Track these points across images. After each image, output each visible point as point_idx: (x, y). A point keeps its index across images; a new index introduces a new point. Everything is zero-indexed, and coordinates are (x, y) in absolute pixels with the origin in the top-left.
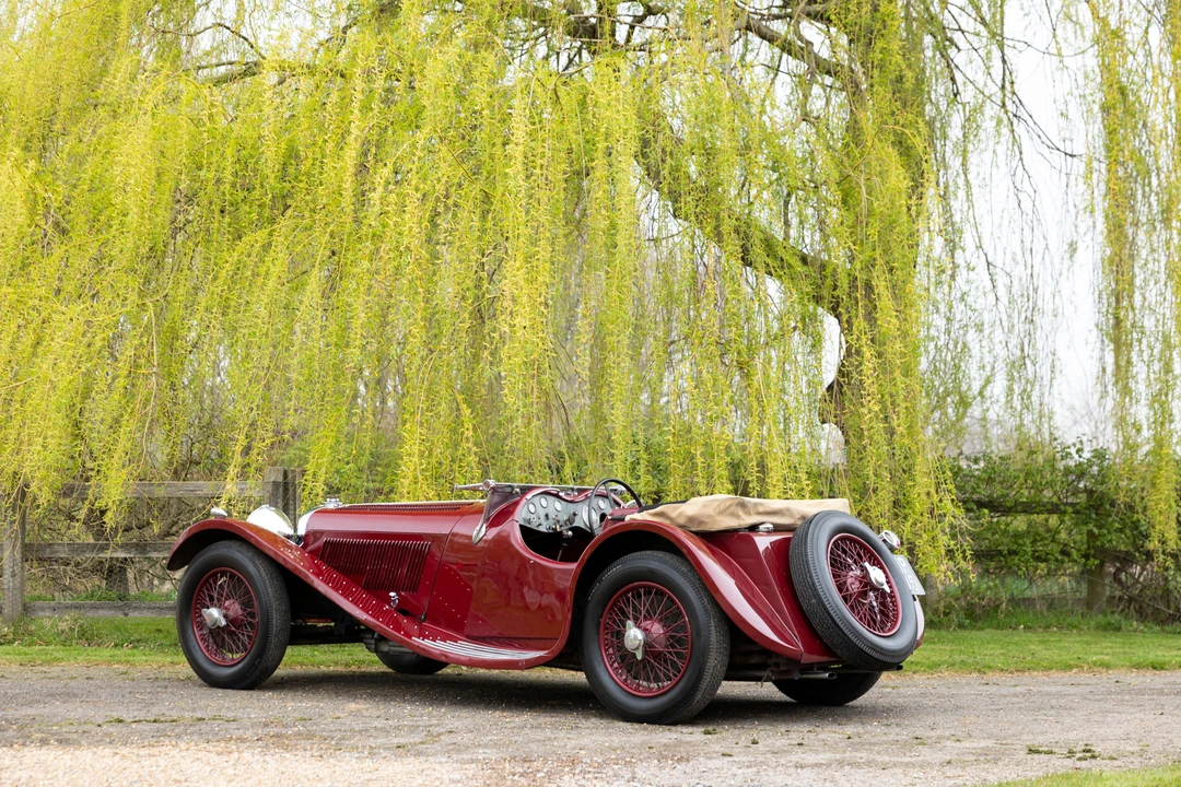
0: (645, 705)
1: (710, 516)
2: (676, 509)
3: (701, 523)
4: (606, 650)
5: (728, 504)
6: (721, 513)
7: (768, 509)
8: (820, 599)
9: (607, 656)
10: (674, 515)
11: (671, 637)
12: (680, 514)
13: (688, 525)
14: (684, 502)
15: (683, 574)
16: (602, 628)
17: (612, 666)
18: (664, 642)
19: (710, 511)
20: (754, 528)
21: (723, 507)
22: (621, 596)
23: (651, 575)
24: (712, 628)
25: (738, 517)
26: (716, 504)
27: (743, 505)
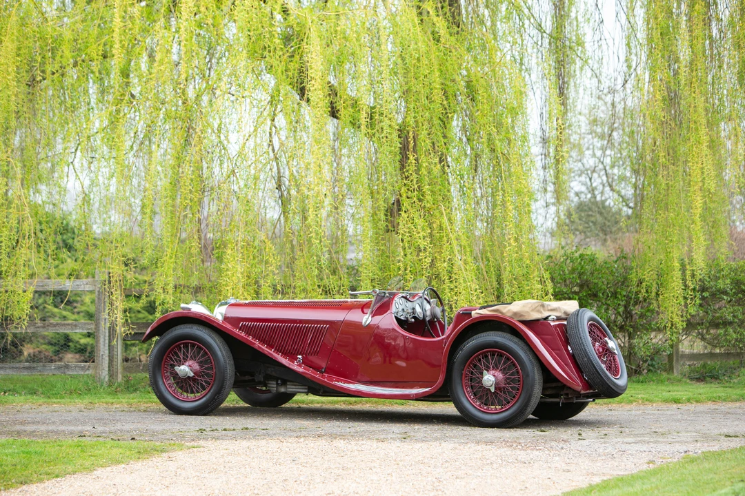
0: (495, 417)
1: (528, 312)
2: (506, 307)
3: (521, 316)
4: (466, 389)
5: (536, 305)
6: (533, 310)
7: (552, 308)
8: (589, 358)
9: (467, 392)
10: (504, 311)
11: (508, 378)
12: (509, 310)
13: (513, 317)
14: (510, 304)
15: (515, 343)
16: (463, 377)
17: (470, 397)
18: (504, 381)
19: (527, 309)
20: (546, 318)
21: (534, 307)
22: (475, 358)
23: (496, 345)
24: (536, 372)
25: (541, 312)
26: (530, 306)
27: (543, 306)
